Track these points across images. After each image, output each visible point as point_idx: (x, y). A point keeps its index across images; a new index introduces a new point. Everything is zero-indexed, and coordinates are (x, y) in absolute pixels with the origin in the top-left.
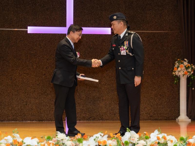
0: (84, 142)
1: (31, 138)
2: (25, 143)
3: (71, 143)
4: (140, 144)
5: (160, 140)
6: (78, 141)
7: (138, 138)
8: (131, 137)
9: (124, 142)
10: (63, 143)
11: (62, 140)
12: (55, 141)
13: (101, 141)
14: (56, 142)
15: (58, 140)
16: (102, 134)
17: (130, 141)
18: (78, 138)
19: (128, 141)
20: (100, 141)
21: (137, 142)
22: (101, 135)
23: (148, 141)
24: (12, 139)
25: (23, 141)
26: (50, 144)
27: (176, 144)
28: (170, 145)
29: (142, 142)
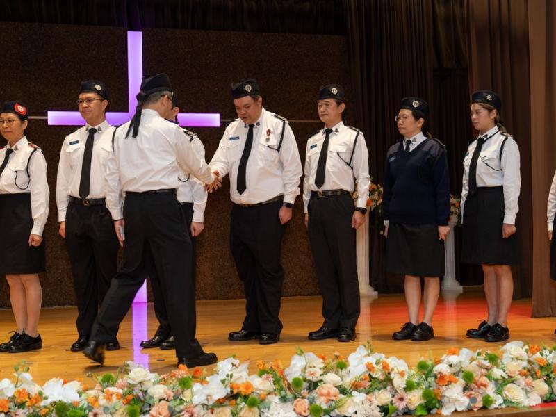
0: (197, 387)
1: (62, 381)
2: (46, 398)
3: (165, 392)
4: (329, 383)
5: (374, 371)
6: (180, 384)
7: (321, 369)
8: (306, 368)
9: (290, 381)
10: (144, 388)
11: (141, 383)
12: (122, 387)
13: (239, 382)
14: (126, 389)
15: (129, 384)
16: (236, 362)
17: (303, 377)
18: (180, 377)
19: (301, 378)
20: (237, 384)
21: (320, 378)
22: (233, 365)
23: (344, 372)
24: (12, 386)
25: (40, 394)
26: (111, 395)
27: (411, 379)
28: (399, 383)
29: (332, 378)
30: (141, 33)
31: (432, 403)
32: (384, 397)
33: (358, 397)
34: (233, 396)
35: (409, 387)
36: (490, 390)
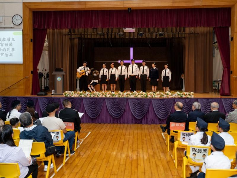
28: (144, 94)
29: (138, 94)
30: (132, 48)
31: (147, 96)
32: (142, 95)
33: (140, 95)
34: (128, 94)
35: (145, 95)
36: (153, 96)
